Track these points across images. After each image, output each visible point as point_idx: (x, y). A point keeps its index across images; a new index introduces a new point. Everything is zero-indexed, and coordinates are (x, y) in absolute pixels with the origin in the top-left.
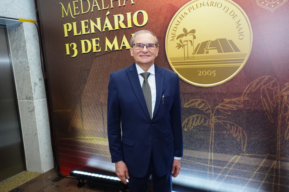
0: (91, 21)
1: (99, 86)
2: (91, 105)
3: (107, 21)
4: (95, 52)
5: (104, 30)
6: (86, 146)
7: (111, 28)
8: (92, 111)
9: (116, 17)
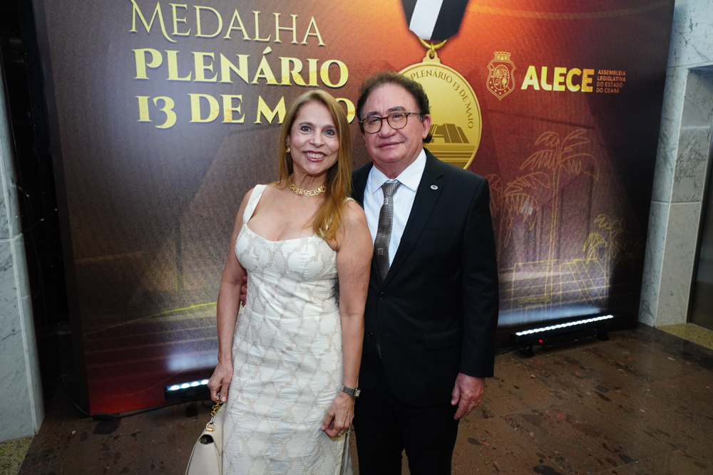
0: (223, 58)
1: (234, 194)
2: (209, 235)
3: (264, 64)
4: (228, 122)
5: (255, 81)
6: (187, 327)
7: (271, 80)
8: (211, 248)
9: (285, 62)
